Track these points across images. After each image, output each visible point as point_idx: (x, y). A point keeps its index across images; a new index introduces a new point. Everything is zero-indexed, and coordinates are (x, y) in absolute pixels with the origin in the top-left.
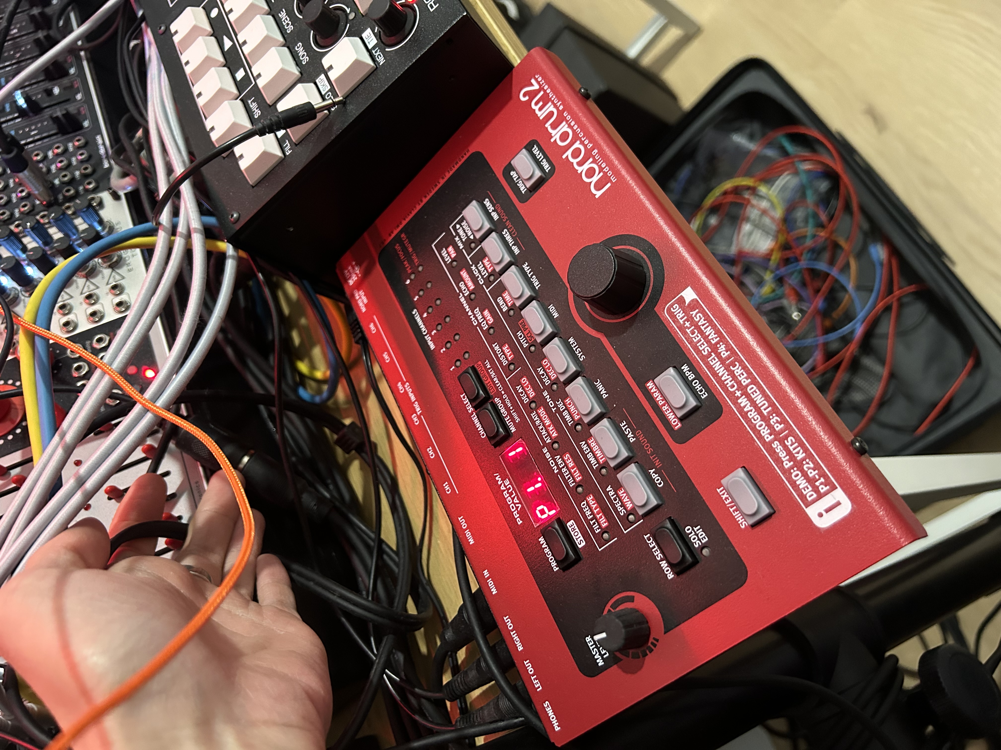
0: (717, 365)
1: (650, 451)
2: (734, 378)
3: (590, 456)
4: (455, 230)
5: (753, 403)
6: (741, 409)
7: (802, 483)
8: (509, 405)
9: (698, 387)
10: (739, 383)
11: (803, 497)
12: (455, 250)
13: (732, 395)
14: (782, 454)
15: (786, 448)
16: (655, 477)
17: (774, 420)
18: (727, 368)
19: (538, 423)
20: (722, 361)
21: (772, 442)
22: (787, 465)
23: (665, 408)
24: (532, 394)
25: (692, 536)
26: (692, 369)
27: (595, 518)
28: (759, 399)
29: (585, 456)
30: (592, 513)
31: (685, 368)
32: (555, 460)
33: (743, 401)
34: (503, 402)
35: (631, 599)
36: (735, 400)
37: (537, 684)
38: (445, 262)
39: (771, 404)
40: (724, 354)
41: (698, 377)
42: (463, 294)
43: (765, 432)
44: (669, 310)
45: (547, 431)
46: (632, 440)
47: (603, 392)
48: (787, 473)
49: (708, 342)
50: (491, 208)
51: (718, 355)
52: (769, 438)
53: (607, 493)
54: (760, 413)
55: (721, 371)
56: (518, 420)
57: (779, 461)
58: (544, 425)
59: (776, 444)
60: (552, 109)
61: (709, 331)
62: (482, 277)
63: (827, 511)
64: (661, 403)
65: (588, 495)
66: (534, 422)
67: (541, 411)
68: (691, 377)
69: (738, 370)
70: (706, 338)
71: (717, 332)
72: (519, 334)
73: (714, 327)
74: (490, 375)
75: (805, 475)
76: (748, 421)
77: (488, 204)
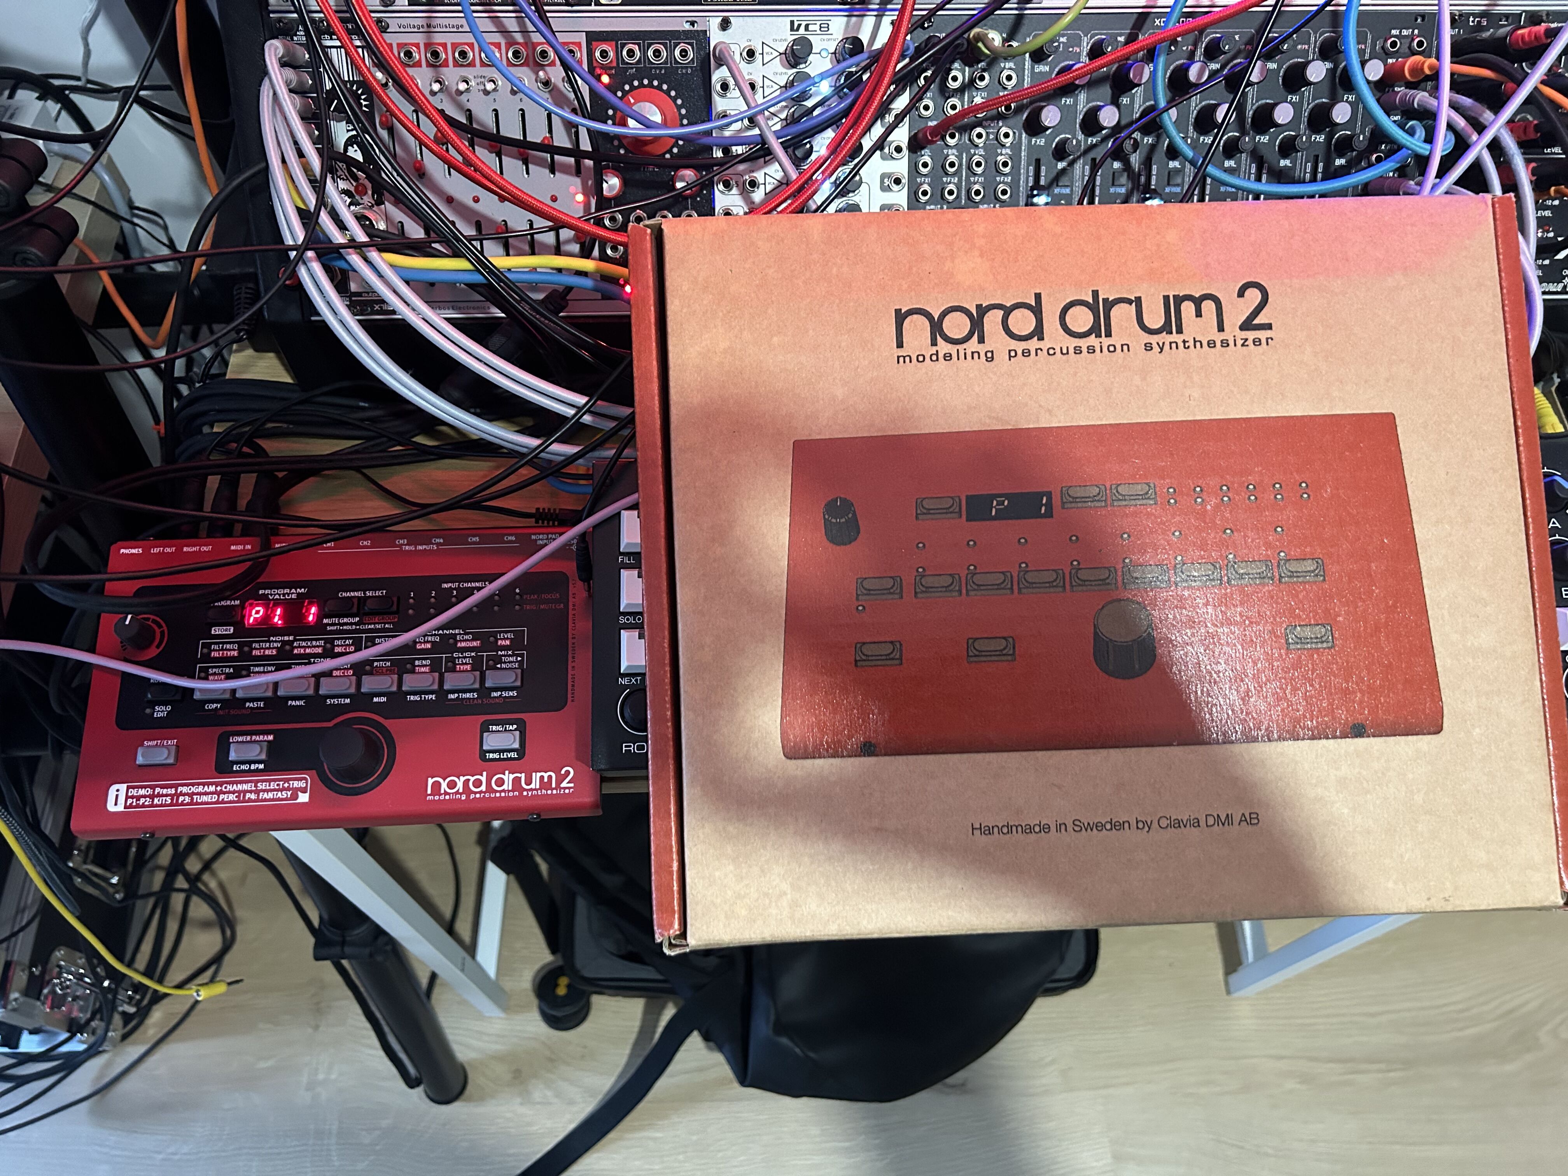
0: (245, 787)
1: (232, 712)
2: (229, 792)
3: (261, 669)
4: (518, 655)
5: (206, 794)
6: (209, 784)
7: (142, 792)
8: (345, 627)
9: (243, 767)
10: (224, 793)
11: (133, 787)
12: (504, 646)
13: (221, 784)
14: (165, 791)
15: (166, 795)
16: (215, 706)
17: (187, 799)
18: (239, 792)
19: (314, 643)
20: (245, 792)
21: (176, 790)
22: (157, 790)
23: (249, 738)
24: (337, 650)
25: (163, 708)
26: (257, 771)
27: (222, 650)
28: (205, 798)
29: (264, 665)
30: (226, 650)
31: (261, 766)
32: (279, 642)
33: (212, 788)
34: (351, 624)
35: (158, 647)
36: (217, 784)
37: (156, 550)
38: (500, 632)
39: (197, 804)
40: (248, 795)
41: (250, 771)
42: (460, 634)
43: (185, 789)
44: (305, 779)
45: (303, 647)
46: (247, 704)
47: (294, 703)
48: (153, 788)
49: (264, 791)
50: (505, 694)
51: (251, 792)
52: (180, 789)
53: (229, 667)
54: (197, 794)
55: (240, 787)
56: (328, 628)
57: (162, 787)
58: (309, 647)
59: (173, 791)
60: (533, 786)
61: (270, 795)
62: (459, 658)
63: (117, 796)
64: (254, 737)
65: (239, 653)
66: (316, 640)
67: (320, 650)
68: (253, 767)
69: (232, 797)
70: (267, 791)
71: (265, 800)
72: (388, 664)
73: (270, 800)
74: (378, 623)
75: (145, 796)
76: (199, 784)
77: (511, 694)
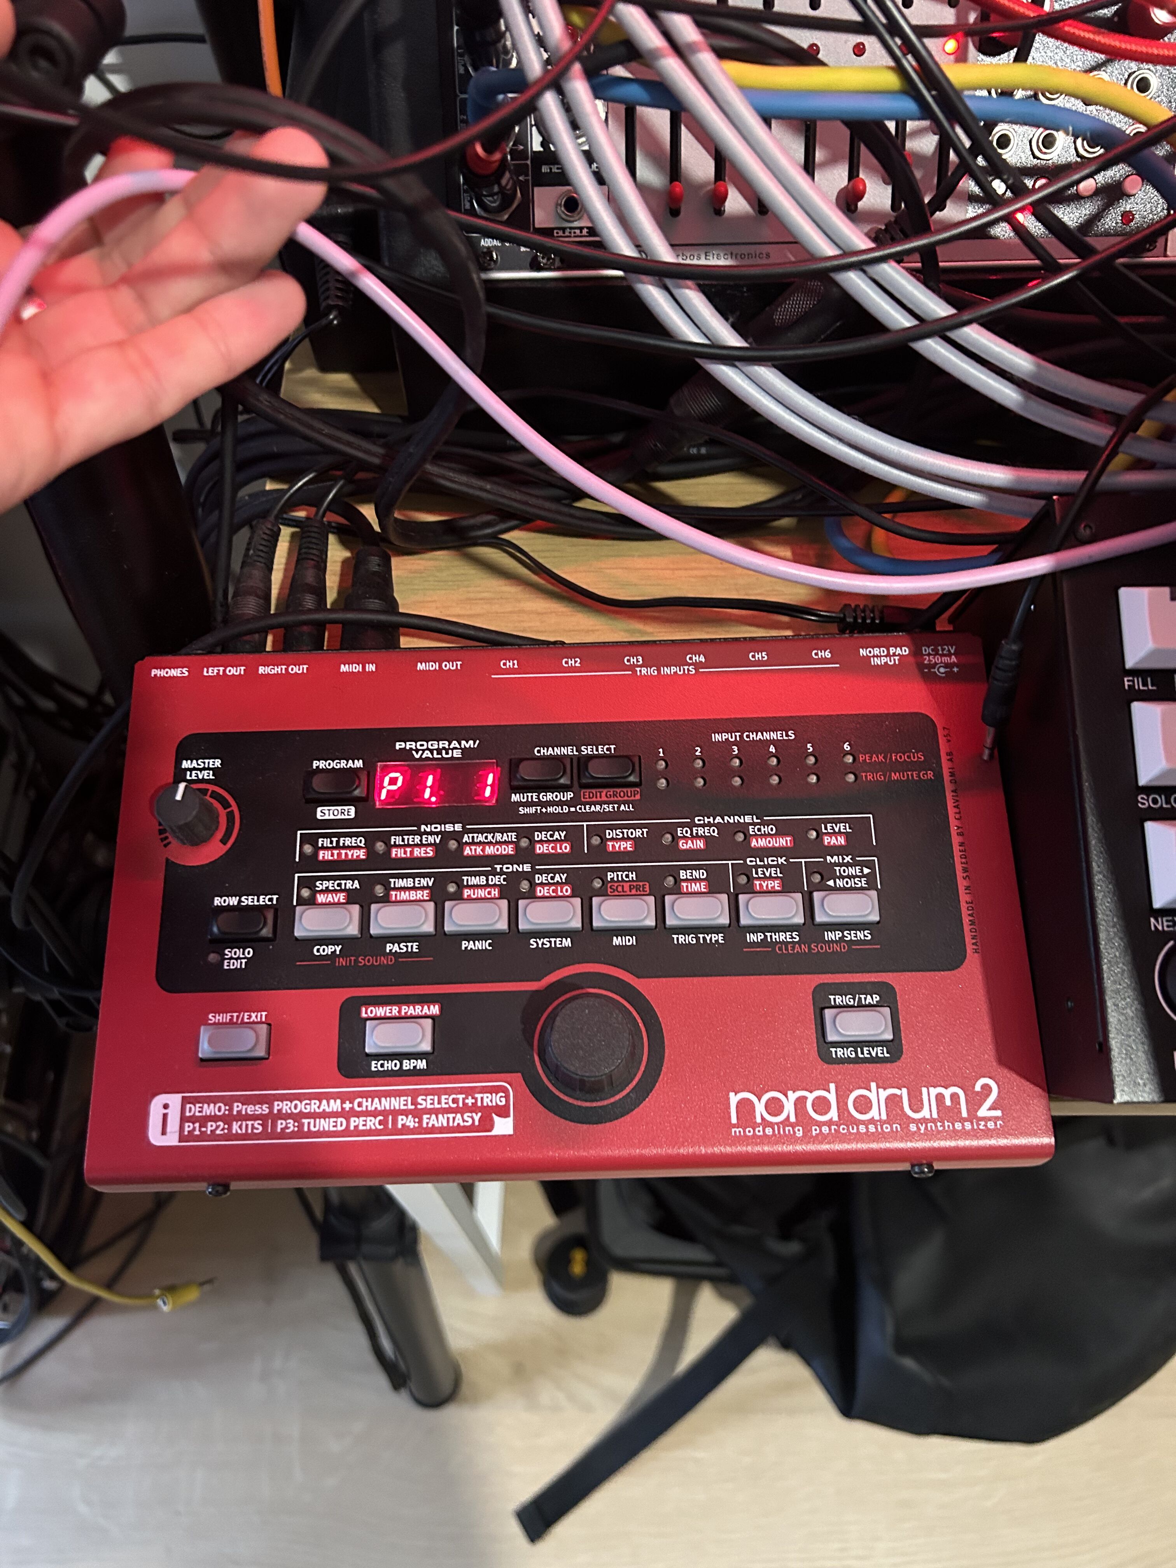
0: (396, 1103)
1: (362, 961)
2: (367, 1113)
3: (409, 883)
4: (863, 864)
5: (325, 1115)
6: (328, 1097)
7: (209, 1110)
8: (550, 810)
9: (389, 1065)
10: (358, 1115)
11: (194, 1101)
12: (835, 846)
13: (351, 1097)
14: (250, 1109)
15: (254, 1118)
16: (329, 950)
17: (292, 1126)
18: (385, 1113)
19: (498, 836)
20: (396, 1113)
21: (271, 1108)
22: (237, 1107)
23: (395, 1010)
24: (540, 849)
25: (239, 953)
26: (415, 1072)
27: (338, 847)
28: (325, 1125)
29: (413, 876)
30: (344, 847)
31: (422, 1064)
32: (437, 834)
33: (335, 1105)
34: (560, 803)
35: (224, 841)
36: (343, 1097)
37: (212, 672)
38: (826, 822)
39: (310, 1134)
40: (401, 1120)
41: (401, 1073)
42: (754, 824)
43: (286, 1107)
44: (505, 1090)
45: (480, 843)
46: (389, 947)
47: (471, 945)
48: (229, 1101)
49: (430, 1112)
50: (850, 936)
51: (405, 1113)
52: (277, 1105)
53: (352, 878)
54: (309, 1115)
55: (386, 1104)
56: (522, 811)
57: (246, 1101)
58: (490, 843)
59: (265, 1109)
60: (925, 1113)
61: (442, 1121)
62: (757, 867)
63: (165, 1116)
64: (404, 1009)
65: (368, 854)
66: (502, 831)
67: (509, 850)
68: (407, 1065)
69: (373, 1123)
70: (437, 1112)
71: (433, 1130)
72: (632, 876)
73: (442, 1130)
74: (608, 803)
75: (214, 1118)
76: (311, 1097)
77: (860, 935)
